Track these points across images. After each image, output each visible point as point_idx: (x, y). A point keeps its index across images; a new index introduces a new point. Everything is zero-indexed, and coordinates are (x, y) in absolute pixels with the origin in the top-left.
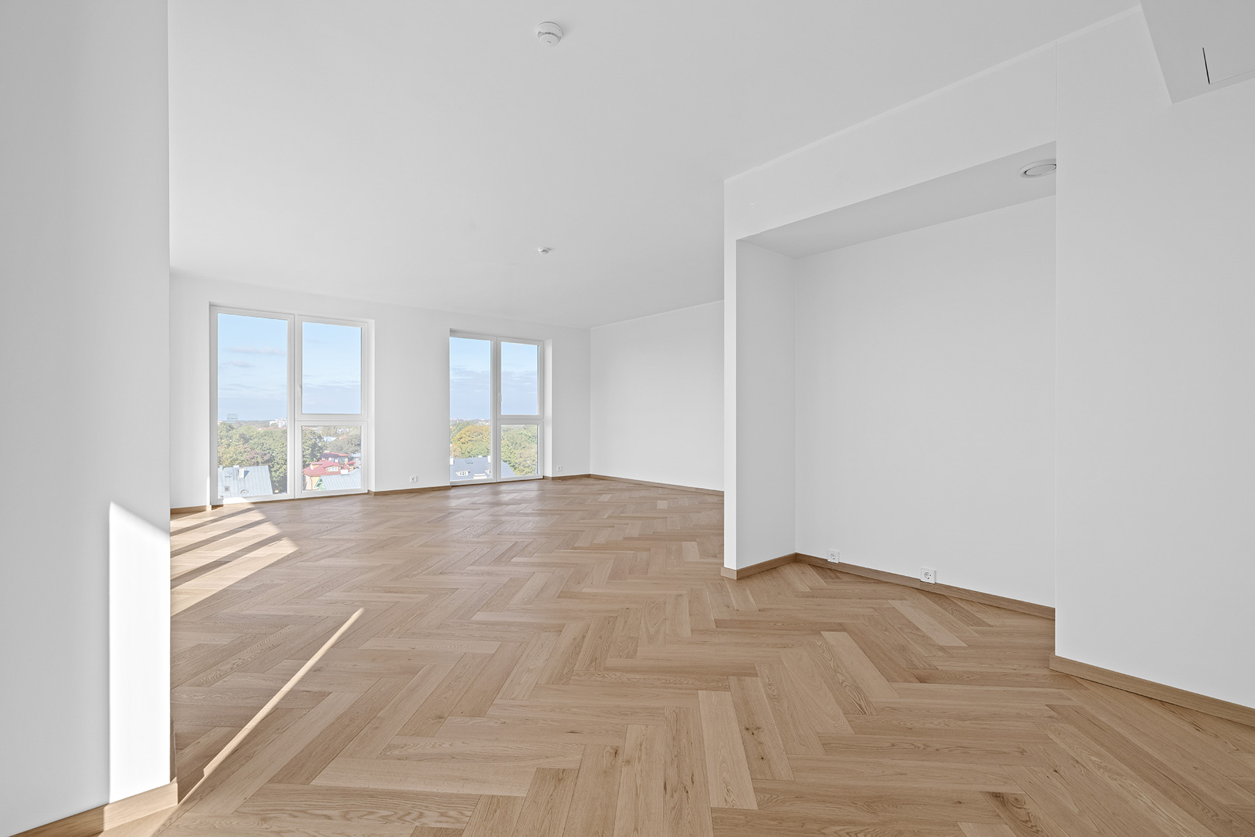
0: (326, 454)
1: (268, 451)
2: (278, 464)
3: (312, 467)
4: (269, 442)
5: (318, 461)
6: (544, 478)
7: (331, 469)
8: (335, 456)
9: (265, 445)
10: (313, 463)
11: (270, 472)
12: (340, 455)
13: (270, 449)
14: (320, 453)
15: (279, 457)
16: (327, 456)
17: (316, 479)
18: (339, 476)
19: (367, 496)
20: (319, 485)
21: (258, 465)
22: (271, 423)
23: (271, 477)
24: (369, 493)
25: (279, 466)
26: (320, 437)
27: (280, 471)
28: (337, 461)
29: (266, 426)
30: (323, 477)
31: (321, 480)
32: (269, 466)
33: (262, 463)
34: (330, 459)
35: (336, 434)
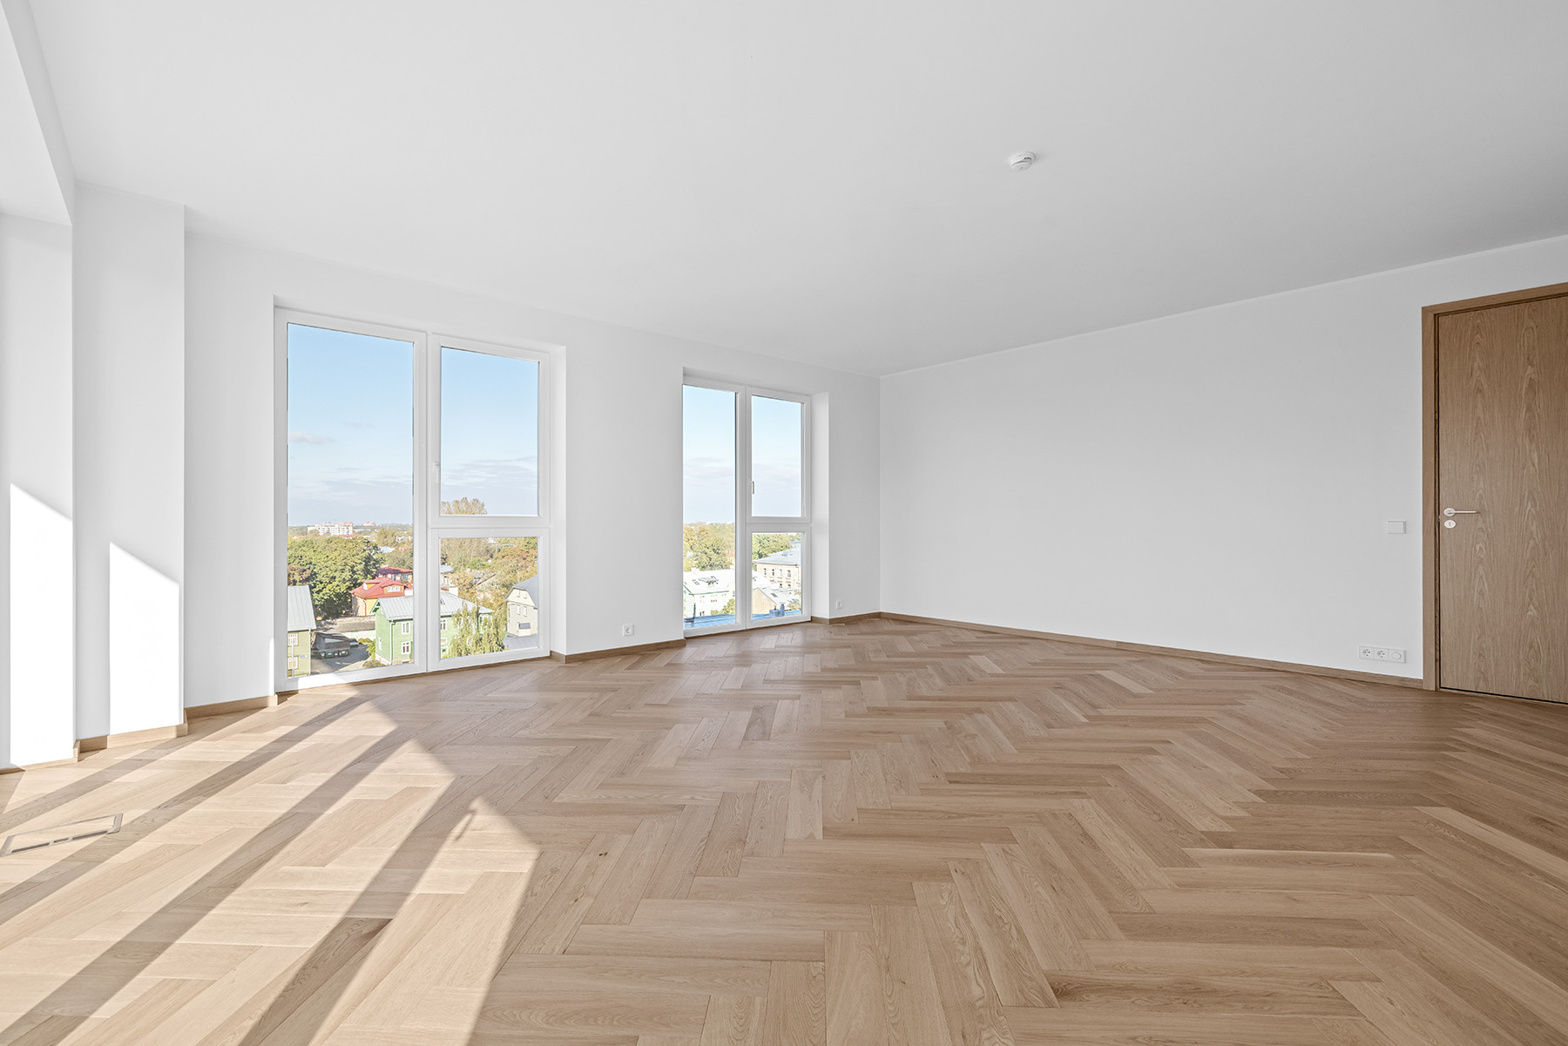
0: (384, 570)
1: (308, 566)
2: (321, 583)
3: (365, 586)
4: (309, 554)
5: (374, 578)
6: (813, 620)
7: (390, 590)
8: (396, 572)
9: (304, 559)
10: (368, 581)
11: (312, 593)
12: (402, 570)
13: (311, 563)
14: (376, 568)
15: (322, 574)
16: (385, 572)
17: (372, 603)
18: (402, 598)
19: (547, 663)
20: (376, 610)
21: (294, 585)
22: (309, 529)
23: (313, 600)
24: (552, 656)
25: (322, 586)
26: (375, 547)
27: (324, 592)
28: (398, 578)
29: (303, 534)
30: (380, 600)
31: (379, 604)
32: (310, 585)
33: (300, 581)
34: (389, 576)
35: (395, 544)
